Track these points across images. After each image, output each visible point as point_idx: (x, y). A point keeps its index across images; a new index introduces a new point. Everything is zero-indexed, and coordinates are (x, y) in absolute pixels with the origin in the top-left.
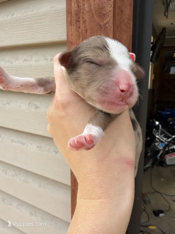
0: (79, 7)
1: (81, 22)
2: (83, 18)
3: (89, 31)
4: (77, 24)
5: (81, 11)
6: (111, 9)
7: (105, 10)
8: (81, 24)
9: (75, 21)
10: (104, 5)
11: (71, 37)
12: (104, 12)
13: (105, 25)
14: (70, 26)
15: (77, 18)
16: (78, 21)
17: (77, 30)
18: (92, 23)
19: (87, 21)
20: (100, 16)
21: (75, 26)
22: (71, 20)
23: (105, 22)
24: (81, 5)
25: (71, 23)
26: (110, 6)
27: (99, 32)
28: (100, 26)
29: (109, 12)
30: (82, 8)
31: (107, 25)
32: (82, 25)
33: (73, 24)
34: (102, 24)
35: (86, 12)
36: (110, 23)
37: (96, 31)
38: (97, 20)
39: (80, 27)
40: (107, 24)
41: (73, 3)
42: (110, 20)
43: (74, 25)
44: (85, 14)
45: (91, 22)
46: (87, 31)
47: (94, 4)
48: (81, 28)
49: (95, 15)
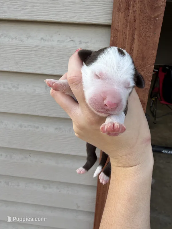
1: (131, 11)
2: (133, 7)
3: (138, 21)
4: (126, 12)
6: (164, 4)
7: (158, 4)
8: (130, 13)
9: (124, 8)
11: (117, 24)
12: (156, 5)
13: (155, 18)
14: (118, 13)
15: (126, 6)
16: (127, 9)
17: (125, 18)
18: (143, 14)
19: (137, 11)
20: (152, 8)
21: (124, 13)
22: (120, 6)
23: (156, 15)
25: (119, 10)
27: (149, 24)
28: (150, 18)
29: (162, 6)
31: (157, 19)
32: (132, 14)
33: (121, 11)
34: (153, 16)
35: (138, 2)
36: (160, 17)
37: (146, 22)
38: (148, 12)
39: (128, 16)
40: (157, 17)
42: (161, 14)
43: (122, 13)
44: (136, 3)
45: (142, 12)
46: (136, 20)
48: (130, 16)
49: (146, 6)
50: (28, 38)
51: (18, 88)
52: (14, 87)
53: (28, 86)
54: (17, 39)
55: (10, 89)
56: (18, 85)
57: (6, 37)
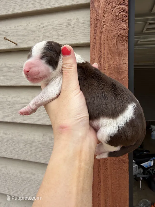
0: (101, 65)
5: (103, 68)
6: (127, 69)
7: (122, 70)
10: (121, 66)
12: (121, 71)
13: (122, 79)
20: (118, 73)
23: (122, 77)
24: (103, 64)
26: (126, 67)
29: (125, 71)
30: (103, 66)
31: (124, 80)
34: (120, 78)
35: (106, 69)
36: (126, 78)
38: (116, 75)
41: (96, 61)
42: (126, 76)
47: (113, 65)
49: (114, 72)
50: (33, 98)
51: (22, 136)
52: (19, 135)
53: (30, 134)
54: (26, 99)
55: (16, 137)
56: (23, 134)
57: (18, 97)
